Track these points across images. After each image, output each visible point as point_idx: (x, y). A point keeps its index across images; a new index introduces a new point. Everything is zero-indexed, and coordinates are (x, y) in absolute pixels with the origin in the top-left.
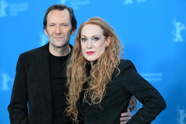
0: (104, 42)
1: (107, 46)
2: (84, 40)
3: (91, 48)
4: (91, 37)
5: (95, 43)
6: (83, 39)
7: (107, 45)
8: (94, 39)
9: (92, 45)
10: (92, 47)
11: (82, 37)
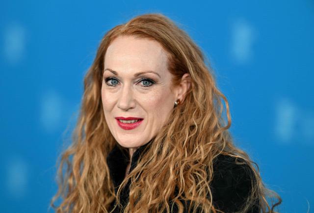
0: (172, 91)
1: (178, 101)
2: (110, 82)
3: (131, 108)
4: (133, 77)
5: (143, 93)
6: (107, 79)
7: (181, 98)
8: (142, 83)
9: (135, 101)
10: (132, 105)
11: (107, 73)
